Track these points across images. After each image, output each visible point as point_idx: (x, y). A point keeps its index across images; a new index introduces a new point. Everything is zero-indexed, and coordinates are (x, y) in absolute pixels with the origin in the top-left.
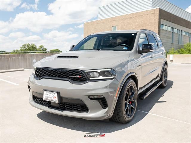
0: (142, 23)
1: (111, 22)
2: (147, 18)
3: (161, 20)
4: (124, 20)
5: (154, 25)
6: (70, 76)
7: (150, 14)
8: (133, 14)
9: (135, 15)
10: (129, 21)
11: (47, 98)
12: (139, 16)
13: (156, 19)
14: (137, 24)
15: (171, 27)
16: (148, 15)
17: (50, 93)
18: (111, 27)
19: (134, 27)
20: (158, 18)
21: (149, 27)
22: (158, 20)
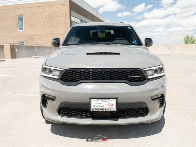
0: (53, 14)
1: (15, 9)
2: (57, 9)
3: (72, 12)
4: (31, 8)
5: (65, 16)
6: (128, 77)
7: (61, 5)
8: (42, 3)
9: (44, 4)
10: (37, 11)
11: (97, 108)
12: (49, 6)
13: (67, 10)
14: (47, 14)
15: (80, 20)
16: (59, 6)
17: (103, 100)
18: (16, 16)
19: (44, 18)
20: (69, 9)
21: (60, 18)
22: (69, 12)
